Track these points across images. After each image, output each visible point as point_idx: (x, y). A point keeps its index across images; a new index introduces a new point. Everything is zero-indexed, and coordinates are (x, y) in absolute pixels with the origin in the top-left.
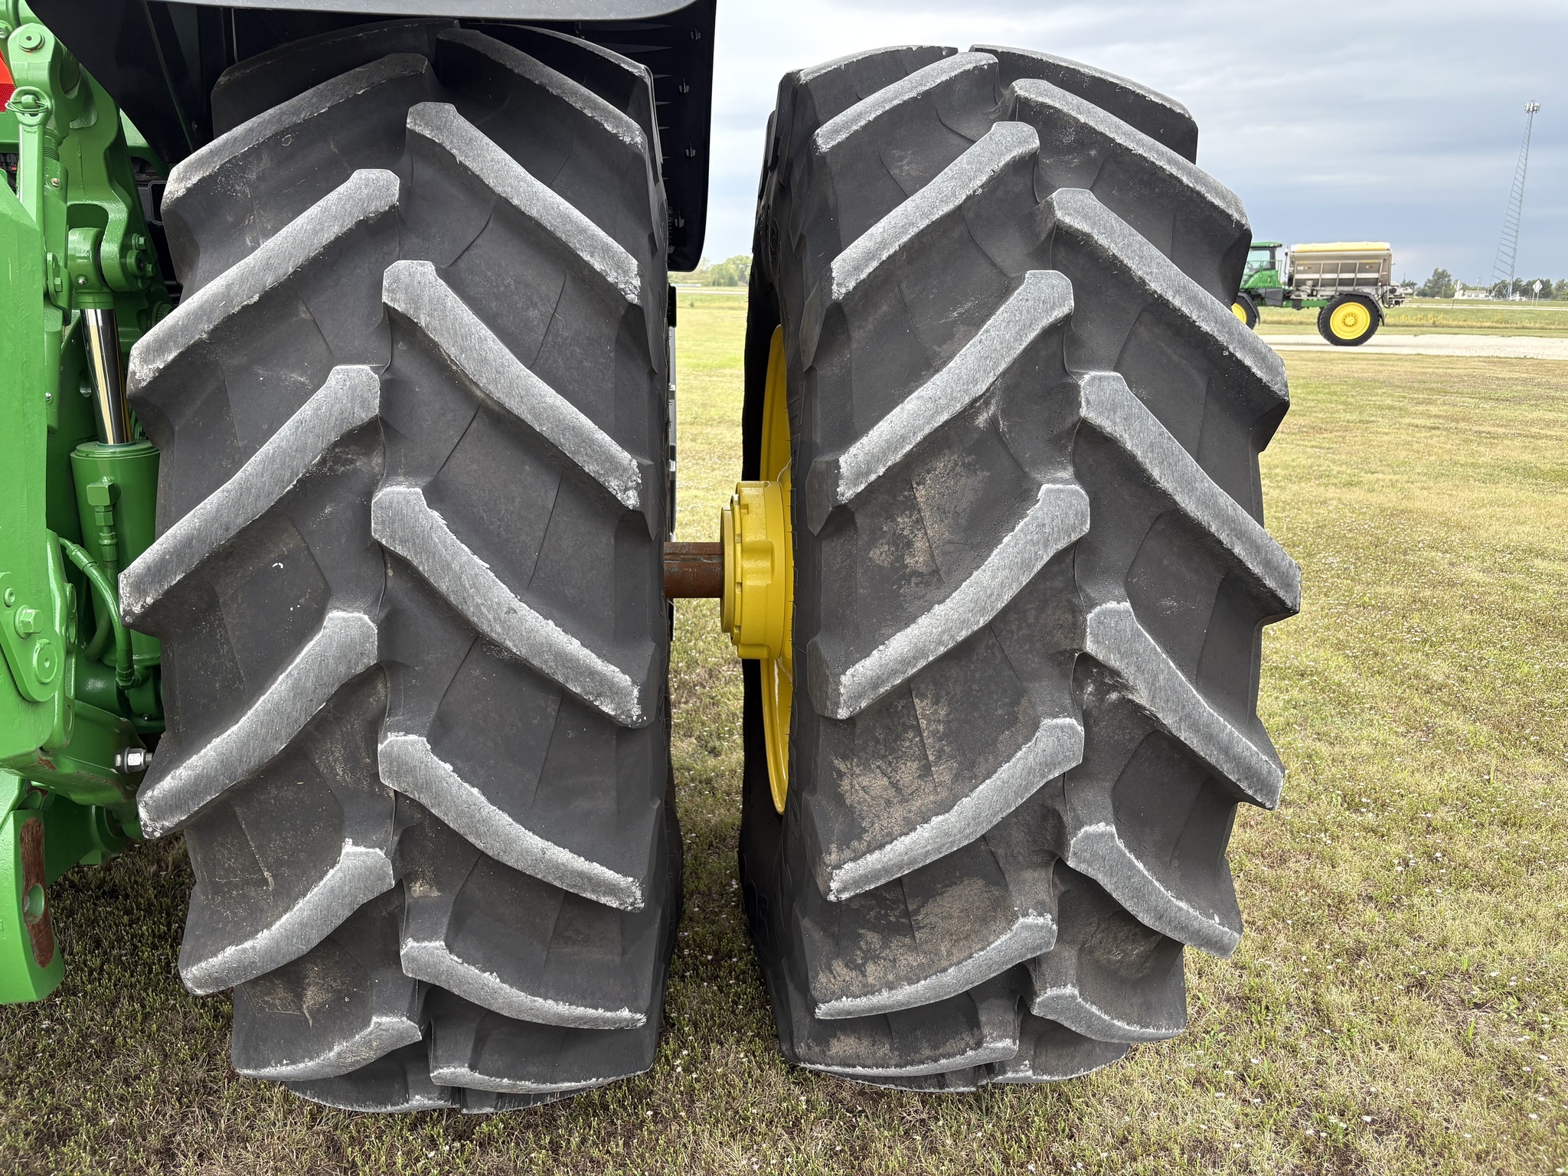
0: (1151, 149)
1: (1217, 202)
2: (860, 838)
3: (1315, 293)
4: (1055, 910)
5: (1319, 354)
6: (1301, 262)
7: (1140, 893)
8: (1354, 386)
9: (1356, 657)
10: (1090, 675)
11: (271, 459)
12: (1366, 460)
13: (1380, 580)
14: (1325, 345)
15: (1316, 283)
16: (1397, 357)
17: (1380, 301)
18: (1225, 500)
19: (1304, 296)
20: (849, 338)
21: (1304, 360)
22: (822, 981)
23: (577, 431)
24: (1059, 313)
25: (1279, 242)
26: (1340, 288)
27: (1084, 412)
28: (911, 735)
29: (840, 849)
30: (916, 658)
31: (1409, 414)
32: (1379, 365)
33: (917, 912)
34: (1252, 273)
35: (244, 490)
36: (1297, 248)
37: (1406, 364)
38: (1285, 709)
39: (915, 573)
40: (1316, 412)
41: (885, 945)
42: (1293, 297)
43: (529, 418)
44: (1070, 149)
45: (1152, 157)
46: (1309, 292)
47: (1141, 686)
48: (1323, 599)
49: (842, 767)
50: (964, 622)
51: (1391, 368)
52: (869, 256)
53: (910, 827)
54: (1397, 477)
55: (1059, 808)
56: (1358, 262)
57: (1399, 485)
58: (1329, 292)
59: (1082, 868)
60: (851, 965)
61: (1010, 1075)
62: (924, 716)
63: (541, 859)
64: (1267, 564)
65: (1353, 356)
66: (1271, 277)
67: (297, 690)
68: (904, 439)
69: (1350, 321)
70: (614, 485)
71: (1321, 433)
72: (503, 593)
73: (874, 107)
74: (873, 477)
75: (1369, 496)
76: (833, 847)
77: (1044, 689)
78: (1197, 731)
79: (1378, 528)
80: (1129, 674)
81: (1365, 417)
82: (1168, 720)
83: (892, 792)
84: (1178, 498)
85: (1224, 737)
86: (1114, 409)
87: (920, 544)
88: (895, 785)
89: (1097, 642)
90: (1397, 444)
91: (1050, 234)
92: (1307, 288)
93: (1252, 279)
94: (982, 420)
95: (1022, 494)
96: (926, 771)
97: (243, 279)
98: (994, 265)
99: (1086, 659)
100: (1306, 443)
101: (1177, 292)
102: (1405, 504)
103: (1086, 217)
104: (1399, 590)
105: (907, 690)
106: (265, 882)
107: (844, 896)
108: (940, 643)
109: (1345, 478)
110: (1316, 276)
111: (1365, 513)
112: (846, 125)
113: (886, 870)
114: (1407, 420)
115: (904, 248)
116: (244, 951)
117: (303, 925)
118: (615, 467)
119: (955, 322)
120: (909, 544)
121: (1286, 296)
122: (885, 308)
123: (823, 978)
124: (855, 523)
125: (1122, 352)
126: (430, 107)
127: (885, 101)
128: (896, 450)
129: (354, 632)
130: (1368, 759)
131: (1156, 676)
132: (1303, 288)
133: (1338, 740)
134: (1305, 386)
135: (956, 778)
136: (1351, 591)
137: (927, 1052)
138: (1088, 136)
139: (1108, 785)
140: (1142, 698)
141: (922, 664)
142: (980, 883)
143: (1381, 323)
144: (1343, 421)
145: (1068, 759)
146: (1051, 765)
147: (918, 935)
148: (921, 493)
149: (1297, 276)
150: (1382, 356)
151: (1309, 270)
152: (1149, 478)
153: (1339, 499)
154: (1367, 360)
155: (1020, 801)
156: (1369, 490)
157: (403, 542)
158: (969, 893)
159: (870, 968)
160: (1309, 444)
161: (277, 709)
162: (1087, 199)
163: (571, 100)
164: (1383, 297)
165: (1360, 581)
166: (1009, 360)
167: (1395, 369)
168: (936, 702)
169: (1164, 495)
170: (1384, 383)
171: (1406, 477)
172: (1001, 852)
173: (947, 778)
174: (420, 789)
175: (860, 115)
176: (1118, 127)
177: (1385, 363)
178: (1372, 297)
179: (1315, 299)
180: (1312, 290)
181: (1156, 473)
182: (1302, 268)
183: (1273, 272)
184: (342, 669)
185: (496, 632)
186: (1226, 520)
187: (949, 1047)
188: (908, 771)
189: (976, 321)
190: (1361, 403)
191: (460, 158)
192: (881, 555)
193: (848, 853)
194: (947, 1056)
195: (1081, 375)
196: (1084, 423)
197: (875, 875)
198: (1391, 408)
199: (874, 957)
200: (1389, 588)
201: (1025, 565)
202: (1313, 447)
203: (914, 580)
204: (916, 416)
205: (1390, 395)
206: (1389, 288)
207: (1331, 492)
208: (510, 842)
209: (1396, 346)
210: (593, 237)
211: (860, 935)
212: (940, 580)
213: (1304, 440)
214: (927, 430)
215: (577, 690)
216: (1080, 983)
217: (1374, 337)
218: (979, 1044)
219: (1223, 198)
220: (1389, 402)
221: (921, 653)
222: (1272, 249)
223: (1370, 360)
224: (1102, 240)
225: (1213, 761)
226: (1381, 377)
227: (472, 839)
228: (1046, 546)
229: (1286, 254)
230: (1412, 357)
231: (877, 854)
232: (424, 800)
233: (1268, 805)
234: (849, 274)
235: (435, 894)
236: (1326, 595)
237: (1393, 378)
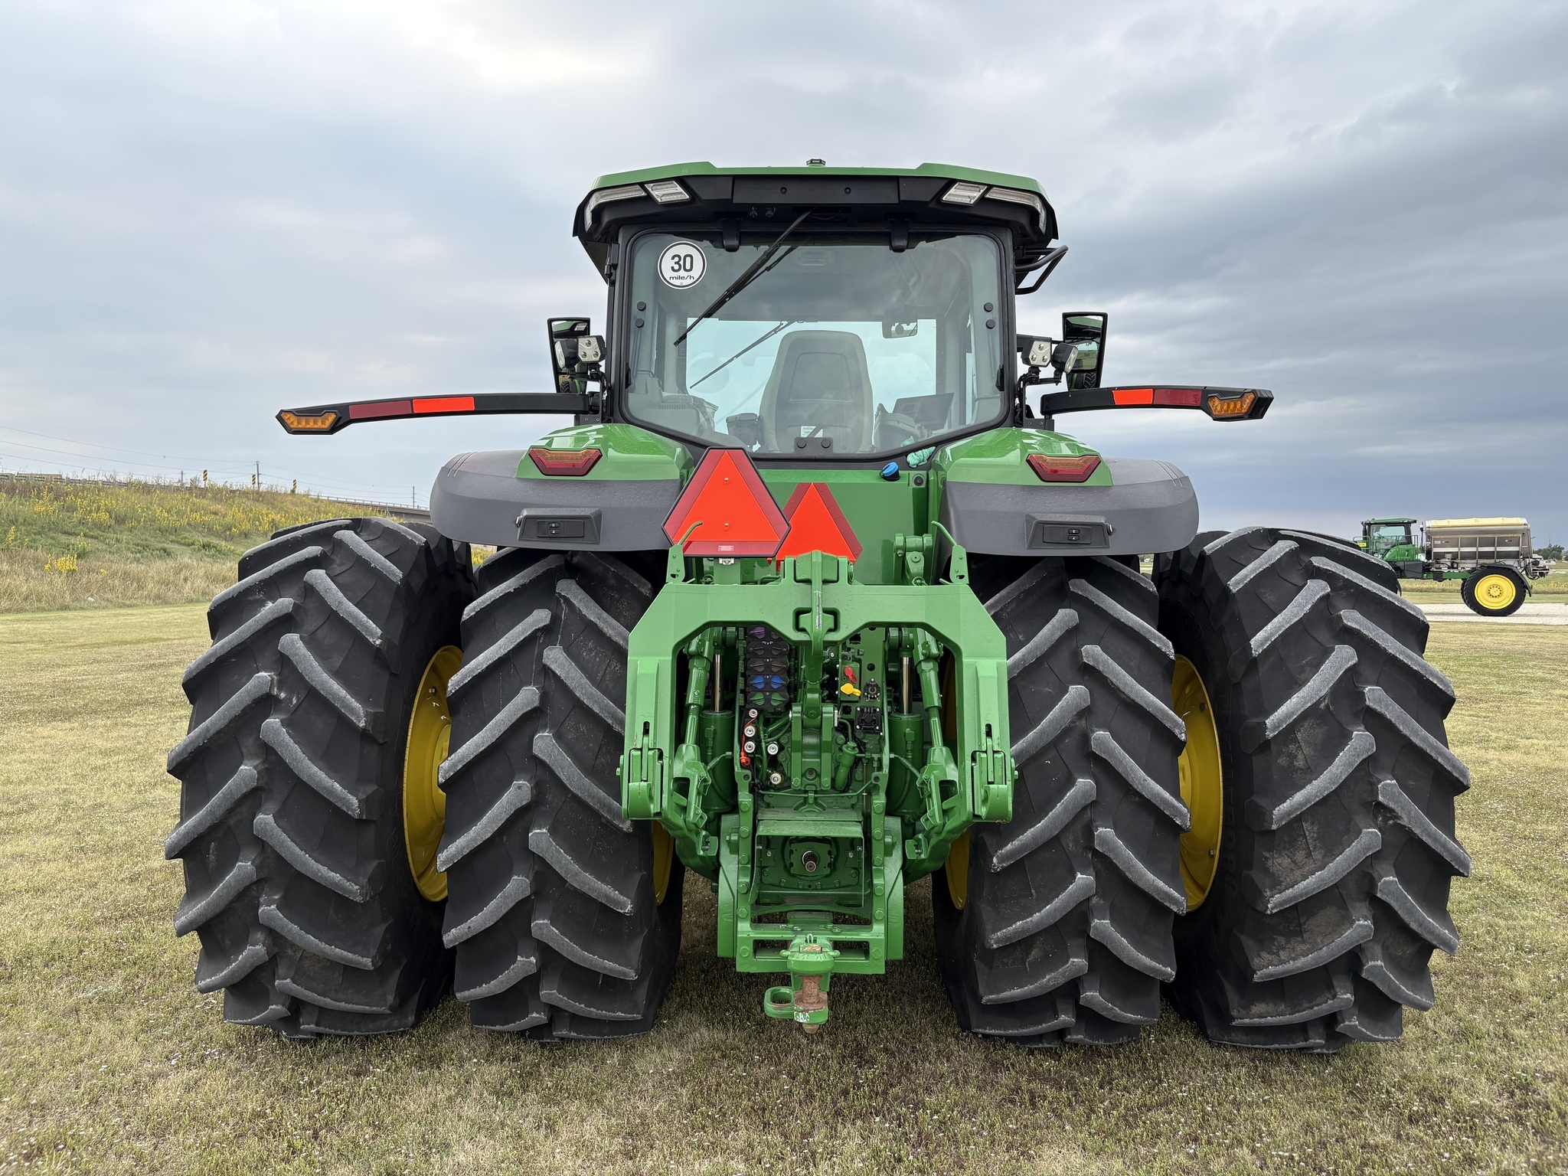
0: (1379, 590)
1: (1412, 612)
2: (1281, 885)
3: (1455, 566)
4: (1371, 917)
5: (1466, 626)
6: (1438, 537)
7: (1411, 911)
8: (1505, 658)
9: (1521, 870)
10: (1380, 813)
11: (1051, 721)
12: (1520, 728)
13: (1537, 821)
14: (1472, 615)
15: (1455, 556)
16: (1547, 628)
17: (1524, 572)
18: (1432, 739)
19: (1445, 569)
20: (1258, 672)
21: (1452, 632)
22: (1256, 962)
23: (1162, 710)
24: (1351, 663)
25: (1414, 518)
26: (1481, 561)
27: (1368, 703)
28: (1301, 839)
29: (1271, 890)
30: (1306, 803)
31: (1559, 685)
32: (1529, 637)
33: (1305, 923)
34: (1389, 547)
35: (1042, 732)
36: (1431, 523)
37: (1557, 635)
38: (1470, 899)
39: (1299, 769)
40: (1470, 684)
41: (1288, 942)
42: (1433, 569)
43: (1144, 706)
44: (1341, 588)
45: (1380, 593)
46: (1449, 564)
47: (1404, 816)
48: (1491, 833)
49: (1268, 855)
50: (1327, 788)
51: (1541, 640)
52: (1266, 639)
53: (1305, 878)
54: (1549, 742)
55: (1371, 871)
56: (1496, 536)
57: (1552, 749)
58: (1469, 565)
59: (1384, 897)
60: (1270, 953)
61: (1347, 1023)
62: (1307, 830)
63: (1152, 885)
64: (1454, 766)
65: (1502, 627)
66: (1408, 551)
67: (1065, 809)
68: (1293, 713)
69: (1495, 592)
70: (1177, 731)
71: (1477, 703)
72: (1142, 773)
73: (1252, 571)
74: (1281, 729)
75: (1525, 757)
76: (1267, 890)
77: (1360, 819)
78: (1430, 837)
79: (1535, 782)
80: (1398, 810)
81: (1518, 689)
82: (1417, 831)
83: (1293, 865)
84: (1412, 738)
85: (1442, 840)
86: (1380, 702)
87: (1300, 756)
88: (1294, 862)
89: (1383, 796)
90: (1550, 714)
91: (1341, 630)
92: (1447, 561)
93: (1389, 553)
94: (1322, 705)
95: (1346, 737)
96: (1309, 855)
97: (1029, 653)
98: (1317, 641)
99: (1379, 805)
100: (1463, 712)
101: (1400, 653)
102: (1557, 764)
103: (1357, 623)
104: (1555, 828)
105: (1299, 819)
106: (1032, 895)
107: (1274, 911)
108: (1316, 796)
109: (1503, 743)
110: (1455, 550)
111: (1522, 771)
112: (1241, 580)
113: (1295, 897)
114: (1558, 692)
115: (1280, 636)
116: (1027, 922)
117: (1055, 910)
118: (1177, 725)
119: (1304, 665)
120: (1296, 757)
121: (1426, 569)
122: (1272, 659)
123: (1256, 960)
124: (1270, 747)
125: (1379, 677)
126: (1077, 581)
127: (1256, 569)
128: (1290, 718)
129: (1088, 787)
130: (1531, 928)
131: (1410, 812)
132: (1442, 561)
133: (1511, 917)
134: (1456, 658)
135: (1324, 857)
136: (1514, 827)
137: (1307, 1005)
138: (1348, 584)
139: (1392, 862)
140: (1405, 821)
141: (1309, 805)
142: (1334, 909)
143: (1527, 595)
144: (1497, 693)
145: (1375, 847)
146: (1368, 849)
147: (1305, 936)
148: (1299, 735)
149: (1435, 550)
150: (1531, 627)
151: (1447, 544)
152: (1398, 729)
153: (1499, 760)
154: (1516, 631)
155: (1355, 865)
156: (1525, 752)
157: (1104, 753)
158: (1330, 913)
159: (1281, 953)
160: (1467, 713)
161: (1057, 817)
162: (1356, 614)
163: (1125, 573)
164: (1526, 568)
165: (1521, 821)
166: (1333, 682)
167: (1545, 641)
168: (1313, 823)
169: (1405, 737)
170: (1534, 656)
171: (1558, 742)
172: (1344, 893)
173: (1319, 857)
174: (1110, 851)
175: (1246, 576)
176: (1363, 580)
177: (1536, 634)
178: (1514, 569)
179: (1456, 571)
180: (1452, 563)
181: (1401, 728)
182: (1439, 542)
183: (1410, 546)
184: (1083, 802)
185: (1139, 788)
186: (1434, 748)
187: (1319, 1000)
188: (1300, 856)
189: (1316, 666)
190: (1513, 675)
191: (1096, 602)
192: (1282, 761)
193: (1275, 891)
194: (1317, 1005)
195: (1364, 688)
196: (1368, 707)
197: (1289, 900)
198: (1542, 680)
199: (1283, 949)
200: (1544, 826)
201: (1350, 764)
202: (1470, 715)
203: (1299, 772)
204: (1297, 704)
205: (1541, 668)
206: (1531, 560)
207: (1491, 754)
208: (1142, 876)
209: (1546, 616)
210: (1154, 633)
211: (1274, 939)
212: (1312, 771)
213: (1462, 709)
214: (1302, 710)
215: (1168, 814)
216: (1383, 960)
217: (1523, 605)
218: (1334, 997)
219: (1415, 611)
220: (1540, 674)
221: (1307, 801)
222: (1407, 525)
223: (1519, 631)
224: (1365, 632)
225: (1438, 851)
226: (1532, 650)
227: (1127, 874)
228: (1358, 757)
229: (1422, 529)
230: (1562, 628)
231: (1291, 890)
232: (1111, 856)
233: (1466, 874)
234: (1259, 647)
235: (1102, 902)
236: (1493, 830)
237: (1544, 651)
